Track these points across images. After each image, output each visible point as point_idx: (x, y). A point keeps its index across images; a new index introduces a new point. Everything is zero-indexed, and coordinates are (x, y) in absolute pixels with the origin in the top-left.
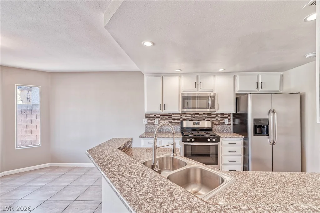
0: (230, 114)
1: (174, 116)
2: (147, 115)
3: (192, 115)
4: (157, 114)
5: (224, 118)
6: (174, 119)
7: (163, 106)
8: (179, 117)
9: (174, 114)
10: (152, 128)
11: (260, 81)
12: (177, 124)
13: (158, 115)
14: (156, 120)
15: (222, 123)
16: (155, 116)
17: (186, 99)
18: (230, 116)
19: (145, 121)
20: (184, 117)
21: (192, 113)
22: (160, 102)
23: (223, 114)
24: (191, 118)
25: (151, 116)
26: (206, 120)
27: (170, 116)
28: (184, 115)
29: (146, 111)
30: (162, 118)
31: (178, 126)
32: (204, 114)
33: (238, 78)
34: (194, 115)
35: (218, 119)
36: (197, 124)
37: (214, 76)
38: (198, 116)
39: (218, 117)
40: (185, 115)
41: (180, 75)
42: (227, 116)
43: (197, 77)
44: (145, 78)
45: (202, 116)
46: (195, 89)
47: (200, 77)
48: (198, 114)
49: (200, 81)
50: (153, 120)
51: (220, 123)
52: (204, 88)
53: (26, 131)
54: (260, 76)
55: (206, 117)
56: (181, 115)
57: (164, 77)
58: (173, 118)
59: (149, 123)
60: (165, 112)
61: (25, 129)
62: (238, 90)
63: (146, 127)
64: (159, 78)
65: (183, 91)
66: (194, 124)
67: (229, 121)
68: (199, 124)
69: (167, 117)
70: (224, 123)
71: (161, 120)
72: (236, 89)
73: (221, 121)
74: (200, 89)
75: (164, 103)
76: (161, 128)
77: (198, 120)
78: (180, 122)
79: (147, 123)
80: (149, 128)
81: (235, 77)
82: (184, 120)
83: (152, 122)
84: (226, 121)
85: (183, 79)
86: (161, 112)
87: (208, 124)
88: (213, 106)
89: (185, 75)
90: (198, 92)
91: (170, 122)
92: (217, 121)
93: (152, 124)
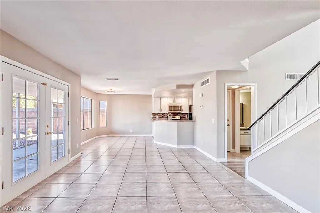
0: (188, 113)
2: (153, 114)
5: (185, 115)
6: (164, 116)
7: (161, 110)
9: (165, 113)
12: (166, 118)
13: (158, 114)
16: (156, 114)
17: (170, 107)
19: (152, 116)
22: (159, 108)
23: (185, 113)
25: (155, 114)
27: (163, 114)
29: (153, 112)
32: (177, 113)
34: (173, 113)
37: (181, 98)
39: (183, 114)
41: (168, 97)
42: (186, 114)
43: (174, 98)
44: (153, 99)
47: (175, 98)
48: (175, 113)
49: (175, 100)
51: (184, 117)
52: (177, 103)
56: (168, 114)
57: (161, 98)
59: (154, 117)
60: (162, 112)
64: (159, 99)
65: (169, 104)
66: (173, 117)
67: (188, 116)
68: (175, 117)
72: (190, 103)
74: (175, 103)
75: (161, 108)
81: (189, 98)
84: (186, 116)
85: (169, 99)
86: (160, 112)
87: (179, 117)
88: (180, 110)
89: (170, 97)
90: (175, 104)
91: (163, 116)
92: (182, 116)
93: (155, 117)
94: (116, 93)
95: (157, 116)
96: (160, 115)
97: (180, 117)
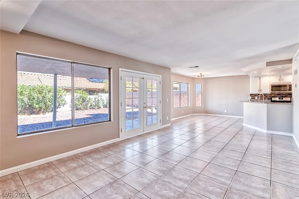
2: (251, 95)
3: (278, 95)
4: (257, 94)
6: (267, 97)
7: (260, 90)
9: (267, 94)
10: (254, 101)
12: (269, 99)
14: (256, 97)
16: (255, 95)
17: (273, 87)
19: (251, 98)
20: (273, 95)
21: (278, 93)
22: (259, 89)
25: (253, 95)
26: (287, 97)
29: (251, 93)
34: (280, 94)
41: (270, 76)
43: (281, 76)
44: (251, 79)
45: (285, 95)
46: (279, 82)
48: (282, 94)
49: (282, 78)
50: (254, 97)
52: (285, 81)
53: (184, 103)
56: (271, 95)
57: (261, 77)
60: (261, 93)
61: (183, 102)
64: (258, 78)
65: (272, 83)
66: (279, 99)
68: (282, 99)
74: (282, 82)
75: (261, 89)
77: (282, 97)
78: (270, 98)
80: (252, 101)
82: (273, 97)
85: (272, 77)
86: (259, 93)
88: (290, 90)
89: (273, 75)
94: (205, 77)
96: (260, 96)
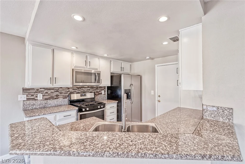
0: (105, 87)
1: (61, 90)
2: (25, 90)
4: (40, 88)
5: (102, 90)
6: (61, 93)
8: (66, 90)
9: (61, 88)
10: (34, 105)
11: (122, 67)
12: (65, 97)
13: (43, 89)
14: (39, 95)
15: (100, 93)
16: (38, 91)
17: (76, 73)
18: (105, 88)
19: (23, 97)
20: (71, 90)
21: (78, 87)
23: (101, 87)
24: (78, 91)
25: (31, 91)
26: (90, 92)
27: (57, 90)
28: (71, 88)
29: (26, 86)
30: (47, 92)
31: (65, 99)
32: (88, 87)
33: (112, 62)
35: (98, 91)
36: (83, 96)
37: (99, 58)
38: (84, 89)
39: (98, 89)
40: (73, 88)
41: (72, 52)
42: (103, 88)
45: (86, 89)
46: (85, 66)
47: (88, 57)
48: (83, 87)
49: (88, 60)
50: (35, 95)
52: (92, 66)
54: (122, 63)
55: (89, 89)
56: (69, 89)
57: (55, 51)
58: (60, 91)
59: (28, 99)
60: (54, 86)
62: (112, 71)
63: (24, 105)
65: (74, 67)
66: (81, 96)
67: (105, 92)
68: (85, 95)
69: (53, 91)
70: (102, 93)
71: (46, 95)
72: (111, 70)
73: (100, 92)
74: (88, 67)
75: (55, 77)
76: (46, 103)
77: (84, 93)
78: (67, 95)
79: (26, 99)
80: (29, 105)
81: (111, 61)
82: (71, 93)
83: (33, 97)
84: (103, 92)
86: (51, 86)
87: (92, 95)
90: (87, 69)
91: (57, 96)
92: (97, 92)
93: (34, 99)
95: (40, 97)
96: (49, 92)
97: (95, 94)
